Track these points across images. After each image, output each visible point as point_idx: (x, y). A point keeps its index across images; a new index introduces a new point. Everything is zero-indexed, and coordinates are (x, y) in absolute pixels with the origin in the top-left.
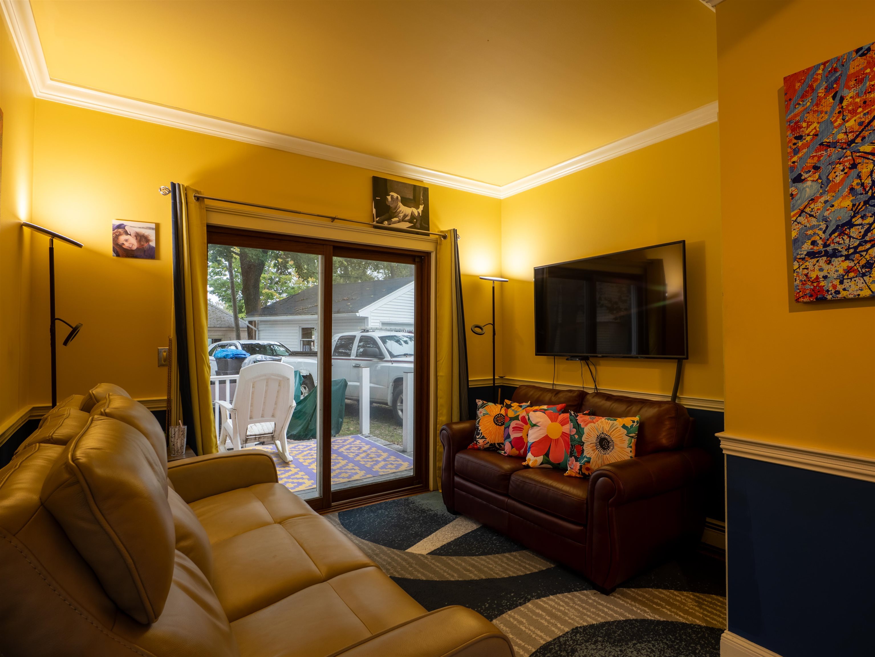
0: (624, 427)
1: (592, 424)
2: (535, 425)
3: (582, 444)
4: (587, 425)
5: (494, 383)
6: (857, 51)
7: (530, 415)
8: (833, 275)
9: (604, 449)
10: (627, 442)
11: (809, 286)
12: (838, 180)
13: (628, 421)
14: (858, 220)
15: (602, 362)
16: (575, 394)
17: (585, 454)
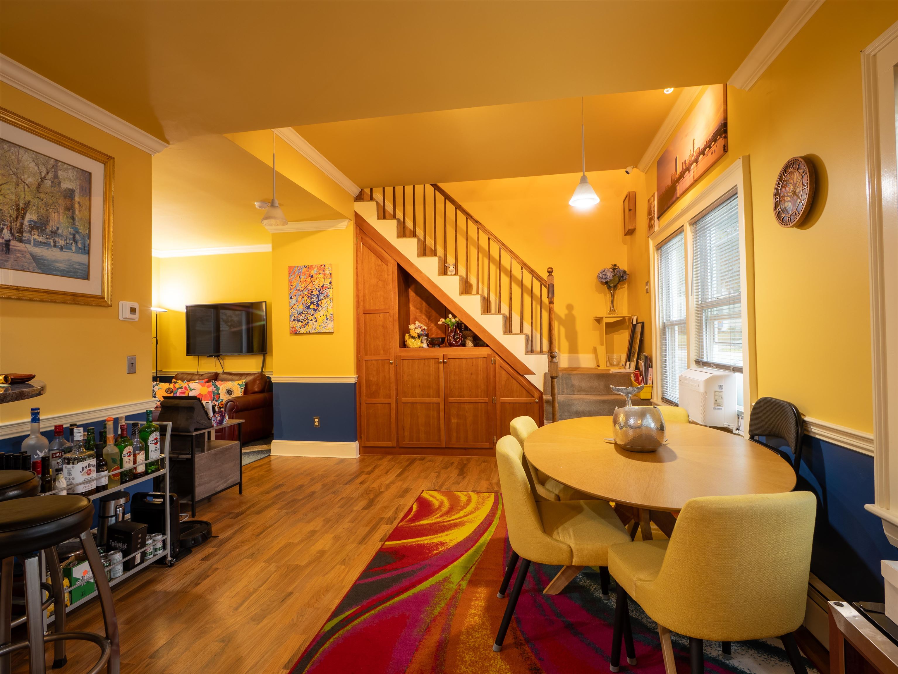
0: (239, 384)
1: (224, 385)
2: (193, 389)
3: (219, 394)
4: (221, 386)
5: (157, 374)
6: (305, 266)
7: (190, 385)
8: (299, 327)
9: (230, 395)
10: (240, 391)
11: (294, 329)
12: (300, 300)
13: (240, 382)
14: (304, 312)
15: (226, 358)
16: (213, 374)
17: (221, 398)
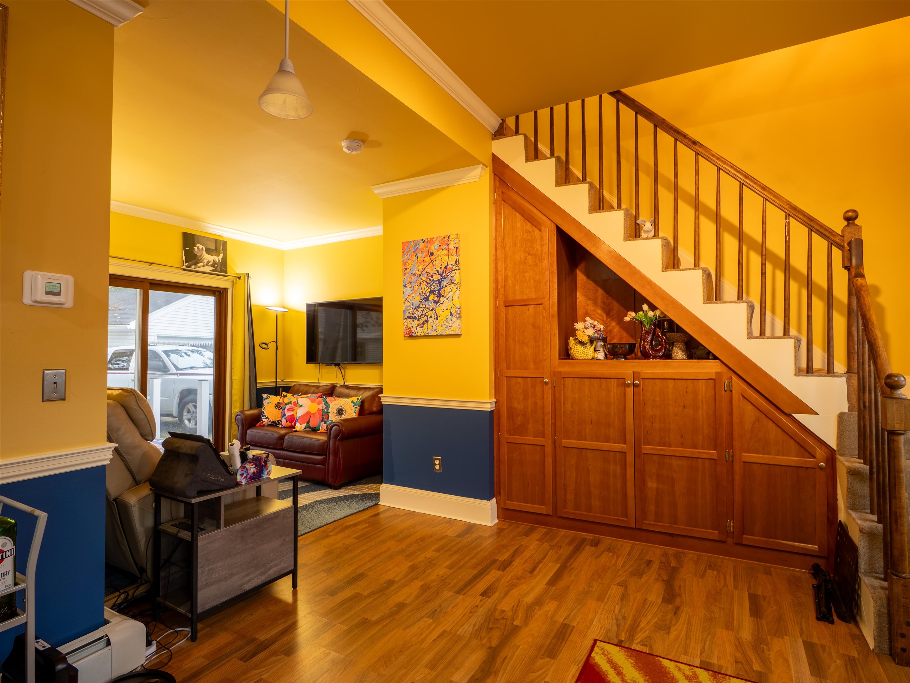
0: (352, 402)
1: (335, 402)
2: (301, 406)
3: (328, 413)
4: (331, 402)
5: (276, 385)
6: (422, 240)
7: (298, 400)
8: (414, 326)
9: (340, 415)
10: (353, 410)
11: (408, 330)
12: (416, 289)
13: (355, 399)
14: (421, 306)
15: (348, 367)
16: (329, 387)
17: (330, 419)
